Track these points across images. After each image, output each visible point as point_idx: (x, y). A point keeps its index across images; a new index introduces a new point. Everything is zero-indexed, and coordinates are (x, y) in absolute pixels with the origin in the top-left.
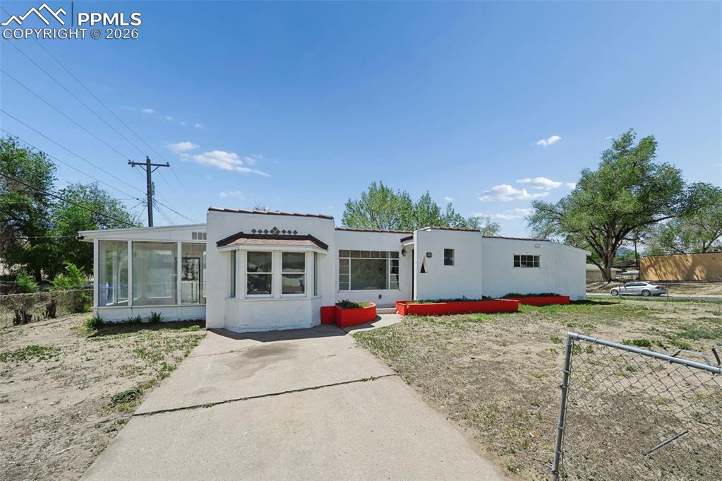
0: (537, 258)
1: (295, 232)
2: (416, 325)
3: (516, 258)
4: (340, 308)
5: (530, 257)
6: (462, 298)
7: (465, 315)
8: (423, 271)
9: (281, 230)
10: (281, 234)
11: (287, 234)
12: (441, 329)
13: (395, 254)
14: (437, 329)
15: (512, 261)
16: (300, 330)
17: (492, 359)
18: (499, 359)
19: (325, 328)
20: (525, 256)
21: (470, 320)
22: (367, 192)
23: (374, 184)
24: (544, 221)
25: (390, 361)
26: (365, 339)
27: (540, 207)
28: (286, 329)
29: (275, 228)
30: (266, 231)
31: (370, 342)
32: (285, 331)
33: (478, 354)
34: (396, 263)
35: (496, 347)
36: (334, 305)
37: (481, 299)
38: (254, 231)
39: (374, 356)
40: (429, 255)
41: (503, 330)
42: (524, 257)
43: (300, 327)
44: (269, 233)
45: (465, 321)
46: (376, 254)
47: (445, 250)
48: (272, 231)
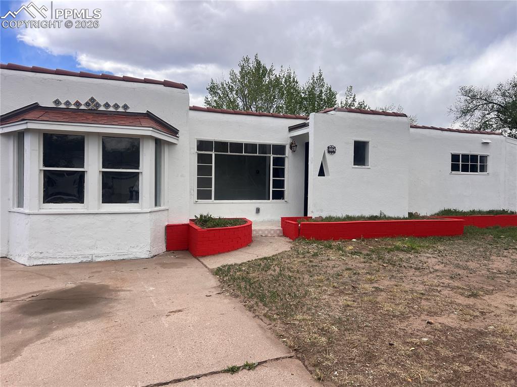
0: (484, 158)
1: (126, 107)
2: (315, 255)
3: (455, 158)
4: (197, 227)
5: (474, 158)
6: (378, 215)
7: (389, 240)
8: (322, 173)
9: (102, 103)
10: (102, 108)
11: (111, 109)
12: (356, 262)
13: (280, 149)
14: (351, 263)
15: (449, 162)
16: (131, 260)
17: (465, 326)
18: (478, 325)
19: (171, 258)
20: (468, 156)
21: (398, 249)
22: (237, 71)
23: (247, 60)
24: (478, 113)
25: (280, 327)
26: (234, 279)
27: (471, 95)
28: (108, 258)
29: (92, 100)
30: (78, 104)
31: (243, 285)
32: (107, 262)
33: (436, 314)
34: (280, 162)
35: (461, 300)
36: (187, 222)
37: (407, 216)
38: (57, 102)
39: (251, 314)
40: (331, 150)
41: (458, 266)
42: (465, 157)
43: (131, 257)
44: (82, 107)
45: (391, 250)
46: (251, 147)
47: (355, 142)
48: (87, 104)
